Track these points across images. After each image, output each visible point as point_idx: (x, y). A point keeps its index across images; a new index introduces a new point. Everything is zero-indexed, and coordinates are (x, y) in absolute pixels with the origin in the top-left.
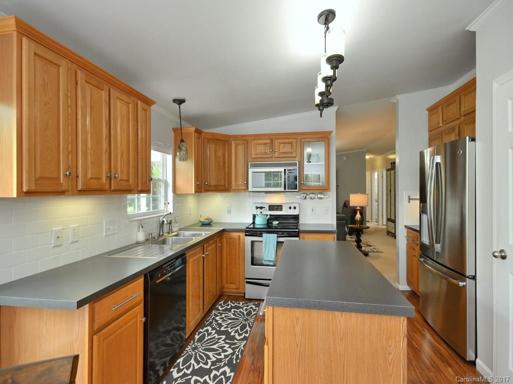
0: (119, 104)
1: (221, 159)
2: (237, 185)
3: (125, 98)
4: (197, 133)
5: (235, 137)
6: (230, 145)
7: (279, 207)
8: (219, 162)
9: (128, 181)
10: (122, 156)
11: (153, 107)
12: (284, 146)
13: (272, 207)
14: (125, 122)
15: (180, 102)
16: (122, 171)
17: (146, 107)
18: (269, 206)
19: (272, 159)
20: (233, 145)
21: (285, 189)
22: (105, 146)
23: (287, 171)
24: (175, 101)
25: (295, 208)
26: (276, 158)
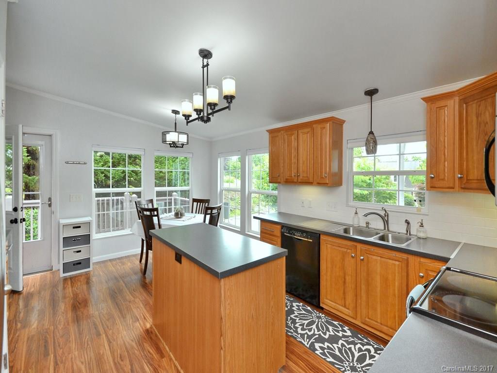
14: (306, 143)
15: (371, 93)
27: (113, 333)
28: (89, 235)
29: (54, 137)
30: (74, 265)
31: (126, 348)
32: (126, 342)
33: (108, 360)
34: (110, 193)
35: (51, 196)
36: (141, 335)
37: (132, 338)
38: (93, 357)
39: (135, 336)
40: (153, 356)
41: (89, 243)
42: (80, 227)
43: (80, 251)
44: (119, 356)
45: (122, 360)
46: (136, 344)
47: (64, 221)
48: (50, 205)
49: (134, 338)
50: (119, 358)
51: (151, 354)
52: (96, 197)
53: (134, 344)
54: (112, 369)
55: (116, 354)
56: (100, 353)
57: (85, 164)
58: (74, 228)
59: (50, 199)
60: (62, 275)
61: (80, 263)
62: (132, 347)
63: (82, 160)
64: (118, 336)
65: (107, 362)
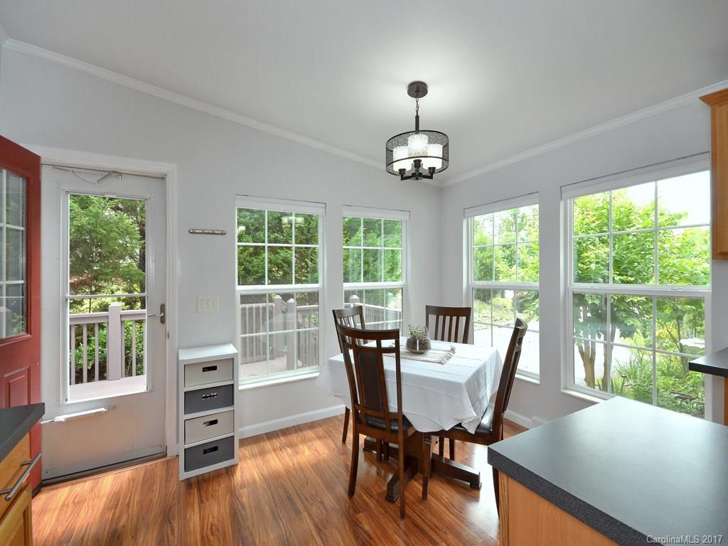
28: (233, 385)
29: (168, 179)
30: (205, 452)
34: (265, 295)
35: (165, 302)
41: (232, 403)
42: (214, 368)
43: (215, 422)
47: (187, 356)
48: (163, 320)
52: (241, 303)
57: (223, 234)
58: (205, 369)
59: (163, 308)
60: (184, 475)
61: (215, 449)
63: (218, 227)
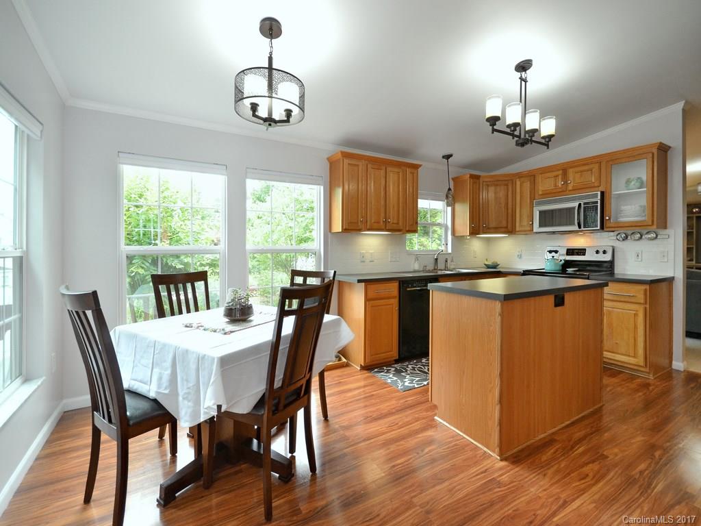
0: (391, 175)
1: (503, 201)
2: (521, 226)
3: (396, 170)
4: (473, 178)
5: (520, 175)
6: (514, 184)
7: (582, 252)
8: (500, 203)
9: (398, 224)
10: (394, 207)
11: (420, 169)
12: (581, 176)
13: (570, 252)
14: (396, 185)
15: (448, 157)
16: (393, 218)
17: (413, 170)
18: (568, 250)
19: (565, 193)
20: (518, 183)
21: (580, 227)
22: (383, 202)
23: (583, 206)
24: (443, 157)
25: (604, 252)
26: (570, 191)
27: (542, 506)
31: (565, 477)
32: (552, 482)
33: (599, 491)
36: (529, 468)
37: (541, 476)
38: (609, 513)
39: (534, 475)
40: (559, 448)
44: (583, 481)
45: (587, 475)
46: (549, 469)
49: (539, 474)
50: (587, 480)
51: (557, 450)
53: (550, 472)
54: (607, 482)
55: (583, 486)
56: (595, 507)
62: (558, 471)
64: (545, 497)
65: (602, 492)
